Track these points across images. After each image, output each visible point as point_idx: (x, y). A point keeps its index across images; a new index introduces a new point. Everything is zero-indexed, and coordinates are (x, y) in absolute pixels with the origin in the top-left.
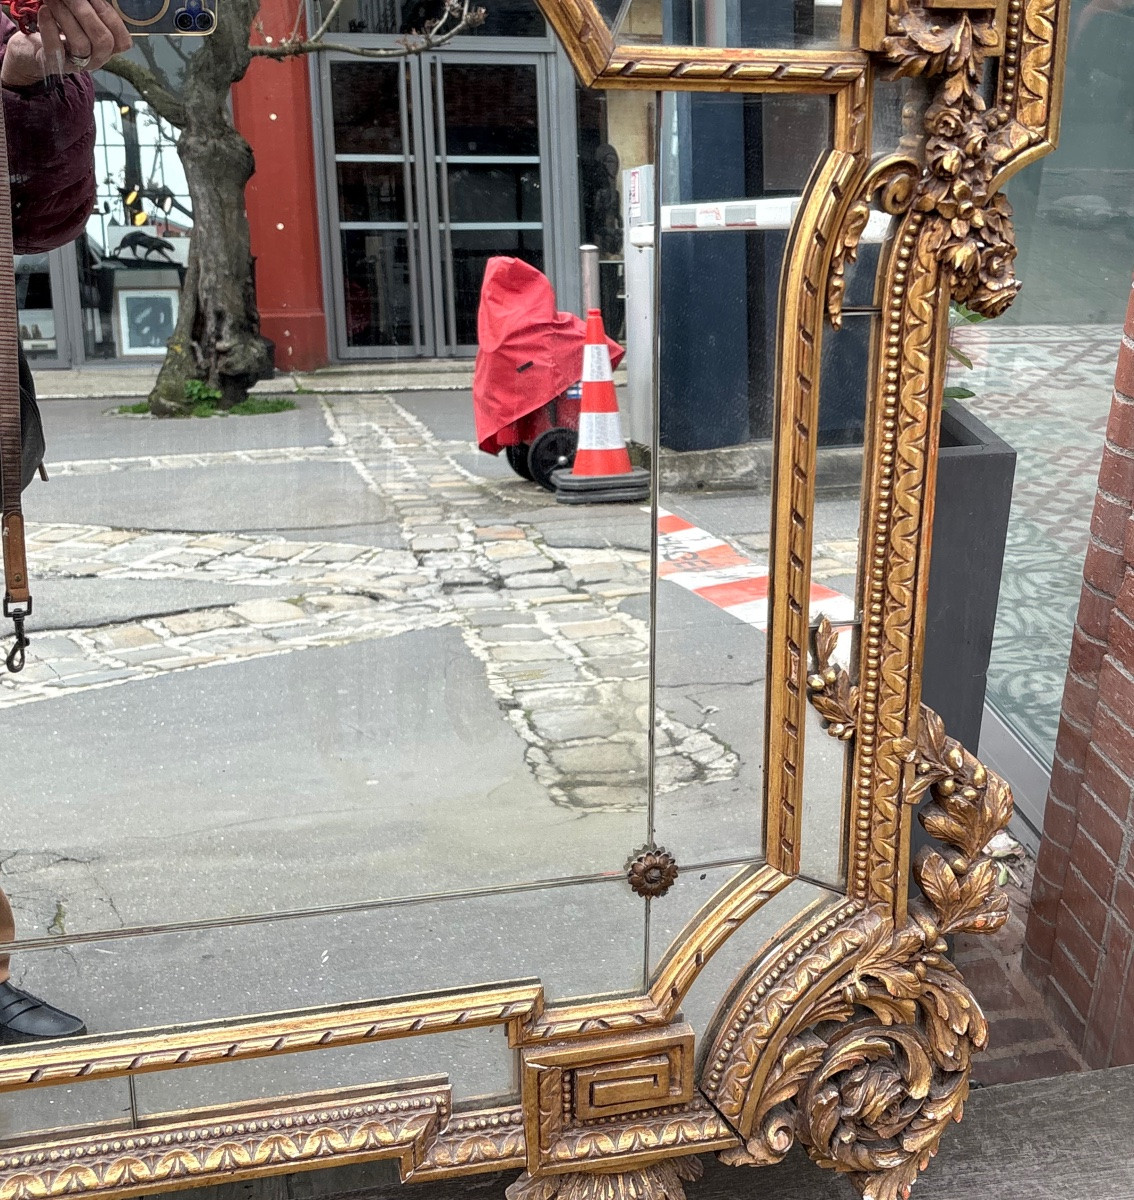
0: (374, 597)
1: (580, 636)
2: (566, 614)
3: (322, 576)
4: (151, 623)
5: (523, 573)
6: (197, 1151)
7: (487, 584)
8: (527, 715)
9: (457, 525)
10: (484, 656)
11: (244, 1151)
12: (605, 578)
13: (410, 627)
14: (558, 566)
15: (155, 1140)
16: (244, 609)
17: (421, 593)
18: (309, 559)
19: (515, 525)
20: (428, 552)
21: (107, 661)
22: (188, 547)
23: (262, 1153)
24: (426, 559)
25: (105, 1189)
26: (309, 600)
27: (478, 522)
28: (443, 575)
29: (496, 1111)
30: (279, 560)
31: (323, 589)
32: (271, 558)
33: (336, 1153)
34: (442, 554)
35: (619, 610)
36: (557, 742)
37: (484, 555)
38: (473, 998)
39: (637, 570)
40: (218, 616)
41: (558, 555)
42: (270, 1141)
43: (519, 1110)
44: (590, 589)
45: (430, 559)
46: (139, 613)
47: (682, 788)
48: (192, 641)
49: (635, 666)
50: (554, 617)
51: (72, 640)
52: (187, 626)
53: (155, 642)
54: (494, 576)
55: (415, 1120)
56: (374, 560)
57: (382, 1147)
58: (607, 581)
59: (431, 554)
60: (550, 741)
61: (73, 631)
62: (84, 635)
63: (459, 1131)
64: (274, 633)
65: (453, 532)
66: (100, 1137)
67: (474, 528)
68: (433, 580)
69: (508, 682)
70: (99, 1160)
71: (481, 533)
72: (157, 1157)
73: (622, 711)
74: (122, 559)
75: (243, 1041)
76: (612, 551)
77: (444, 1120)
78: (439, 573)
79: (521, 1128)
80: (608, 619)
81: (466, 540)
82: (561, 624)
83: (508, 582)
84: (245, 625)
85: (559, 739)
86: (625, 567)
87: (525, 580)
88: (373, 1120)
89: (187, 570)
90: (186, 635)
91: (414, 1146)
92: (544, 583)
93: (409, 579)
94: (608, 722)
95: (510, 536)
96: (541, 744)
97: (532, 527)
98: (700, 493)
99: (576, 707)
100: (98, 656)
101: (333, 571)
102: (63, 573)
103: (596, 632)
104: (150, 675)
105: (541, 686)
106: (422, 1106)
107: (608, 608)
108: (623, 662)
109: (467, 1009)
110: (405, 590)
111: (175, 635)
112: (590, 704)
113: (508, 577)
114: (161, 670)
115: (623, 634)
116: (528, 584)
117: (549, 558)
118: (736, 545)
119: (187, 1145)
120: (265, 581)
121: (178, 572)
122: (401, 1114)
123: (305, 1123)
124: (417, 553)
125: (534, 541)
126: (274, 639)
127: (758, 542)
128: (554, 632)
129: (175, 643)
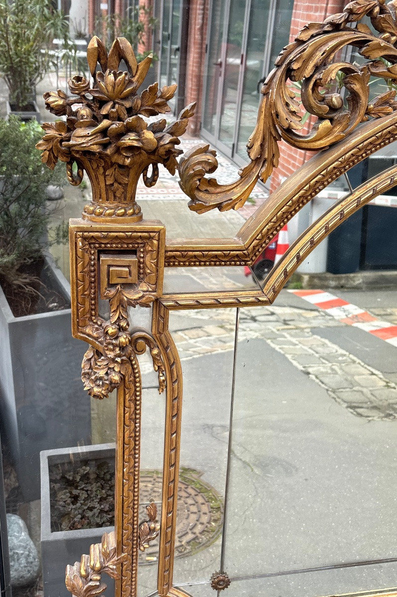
1: (309, 344)
2: (295, 335)
4: (180, 333)
5: (261, 316)
7: (250, 320)
8: (317, 377)
10: (282, 352)
12: (293, 319)
14: (273, 314)
16: (206, 329)
26: (226, 326)
31: (227, 322)
35: (313, 333)
36: (336, 389)
39: (303, 317)
40: (200, 332)
44: (291, 323)
49: (339, 359)
50: (291, 336)
52: (193, 335)
53: (185, 341)
54: (250, 316)
58: (295, 320)
64: (223, 340)
69: (299, 363)
73: (349, 377)
76: (289, 308)
80: (312, 338)
82: (298, 339)
83: (258, 319)
84: (211, 336)
86: (298, 315)
90: (194, 339)
92: (272, 320)
94: (348, 382)
96: (331, 390)
98: (342, 290)
99: (332, 375)
103: (313, 343)
105: (312, 365)
107: (308, 333)
111: (190, 338)
112: (335, 374)
114: (200, 354)
115: (324, 345)
118: (368, 312)
126: (224, 342)
127: (377, 311)
128: (297, 343)
129: (192, 341)
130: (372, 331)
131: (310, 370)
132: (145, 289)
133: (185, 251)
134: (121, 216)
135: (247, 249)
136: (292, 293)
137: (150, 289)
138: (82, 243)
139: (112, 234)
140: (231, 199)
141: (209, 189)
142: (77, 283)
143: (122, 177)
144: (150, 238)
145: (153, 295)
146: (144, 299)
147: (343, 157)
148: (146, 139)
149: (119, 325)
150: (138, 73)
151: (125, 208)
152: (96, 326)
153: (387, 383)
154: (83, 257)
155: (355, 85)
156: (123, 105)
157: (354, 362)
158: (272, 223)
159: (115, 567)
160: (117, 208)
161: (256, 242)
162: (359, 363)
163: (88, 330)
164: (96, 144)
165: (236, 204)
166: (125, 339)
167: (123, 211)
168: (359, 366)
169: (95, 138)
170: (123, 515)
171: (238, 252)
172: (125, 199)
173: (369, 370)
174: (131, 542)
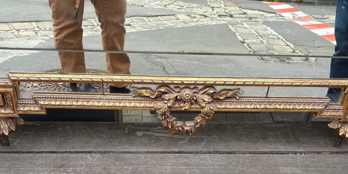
0: (205, 16)
1: (256, 29)
2: (250, 24)
3: (192, 11)
4: (159, 17)
5: (237, 14)
6: (279, 104)
7: (228, 16)
8: (248, 45)
9: (220, 2)
10: (235, 31)
11: (288, 106)
12: (257, 17)
13: (216, 23)
14: (245, 13)
15: (271, 101)
16: (178, 16)
17: (215, 16)
18: (188, 7)
19: (233, 3)
20: (214, 7)
21: (152, 24)
22: (161, 2)
23: (292, 107)
24: (214, 9)
25: (261, 109)
26: (192, 15)
27: (225, 2)
28: (218, 13)
29: (337, 106)
30: (181, 6)
31: (194, 13)
32: (179, 6)
33: (306, 109)
34: (217, 8)
35: (263, 24)
37: (227, 9)
38: (341, 81)
39: (264, 16)
40: (173, 17)
41: (245, 11)
42: (293, 105)
43: (342, 107)
44: (254, 19)
45: (215, 9)
46: (156, 15)
47: (304, 62)
48: (168, 22)
49: (270, 37)
50: (248, 24)
51: (143, 19)
52: (167, 18)
53: (161, 21)
54: (230, 14)
55: (322, 105)
56: (202, 8)
57: (315, 110)
58: (257, 18)
59: (215, 8)
60: (254, 51)
61: (143, 17)
62: (146, 18)
63: (329, 109)
64: (186, 22)
65: (219, 3)
66: (261, 99)
67: (224, 3)
68: (216, 14)
69: (242, 37)
70: (260, 103)
71: (226, 4)
72: (271, 104)
73: (270, 46)
74: (148, 3)
75: (294, 83)
76: (257, 11)
77: (327, 106)
78: (217, 12)
79: (342, 111)
80: (261, 26)
81: (223, 5)
82: (251, 26)
83: (234, 16)
84: (179, 20)
85: (256, 51)
86: (261, 15)
87: (237, 16)
88: (314, 104)
89: (162, 7)
90: (167, 20)
91: (321, 111)
92: (242, 17)
93: (211, 13)
94: (267, 48)
95: (233, 5)
96: (252, 51)
97: (237, 4)
98: (301, 3)
99: (259, 44)
100: (150, 23)
101: (194, 10)
102: (137, 5)
103: (259, 29)
104: (163, 28)
105: (249, 39)
106: (324, 103)
107: (260, 24)
108: (267, 35)
109: (340, 83)
110: (211, 15)
111: (165, 20)
112: (262, 44)
113: (233, 15)
114: (165, 27)
115: (265, 30)
116: (238, 17)
117: (243, 11)
119: (277, 103)
120: (179, 10)
121: (160, 7)
122: (319, 103)
123: (301, 102)
124: (212, 7)
125: (238, 7)
127: (316, 16)
128: (249, 28)
129: (165, 22)
130: (304, 25)
131: (246, 41)
136: (264, 3)
153: (294, 50)
157: (279, 38)
162: (282, 40)
168: (281, 41)
173: (286, 44)
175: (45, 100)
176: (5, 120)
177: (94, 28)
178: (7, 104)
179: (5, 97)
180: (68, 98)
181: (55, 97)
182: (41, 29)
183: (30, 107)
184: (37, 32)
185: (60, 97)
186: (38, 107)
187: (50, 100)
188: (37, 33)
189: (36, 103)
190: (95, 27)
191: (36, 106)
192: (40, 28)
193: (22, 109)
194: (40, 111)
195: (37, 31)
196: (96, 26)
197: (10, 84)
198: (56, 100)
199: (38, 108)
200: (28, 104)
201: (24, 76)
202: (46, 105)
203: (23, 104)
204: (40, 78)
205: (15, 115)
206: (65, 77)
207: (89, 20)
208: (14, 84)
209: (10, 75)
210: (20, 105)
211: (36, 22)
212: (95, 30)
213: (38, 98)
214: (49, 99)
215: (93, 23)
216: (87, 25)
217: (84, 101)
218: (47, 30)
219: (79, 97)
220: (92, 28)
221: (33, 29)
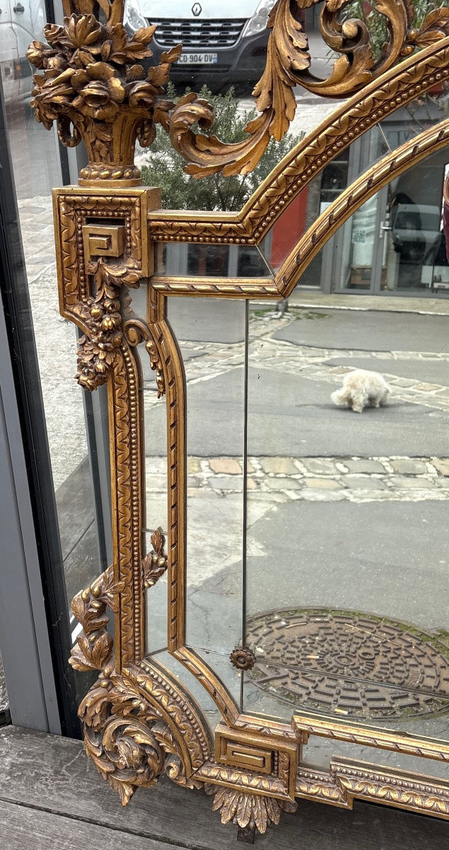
132: (131, 265)
133: (170, 221)
134: (105, 179)
135: (241, 222)
137: (136, 267)
138: (66, 209)
139: (93, 198)
140: (234, 161)
141: (211, 148)
142: (62, 254)
143: (103, 133)
144: (133, 204)
145: (138, 274)
146: (128, 277)
147: (362, 103)
148: (113, 87)
149: (103, 306)
150: (112, 16)
151: (110, 170)
152: (86, 306)
154: (68, 226)
155: (382, 5)
156: (88, 52)
158: (271, 189)
159: (112, 596)
160: (103, 169)
161: (252, 212)
163: (76, 310)
164: (59, 95)
165: (243, 167)
166: (108, 322)
167: (107, 172)
169: (58, 88)
170: (118, 535)
171: (231, 225)
172: (112, 160)
174: (131, 572)
175: (356, 781)
176: (264, 800)
177: (386, 480)
178: (276, 772)
179: (276, 758)
180: (405, 787)
181: (378, 777)
182: (267, 474)
183: (321, 786)
184: (259, 480)
185: (389, 780)
186: (338, 790)
187: (367, 784)
188: (258, 484)
189: (336, 781)
190: (390, 478)
191: (333, 788)
192: (267, 471)
193: (304, 788)
194: (341, 801)
195: (260, 478)
196: (391, 475)
197: (293, 736)
198: (380, 786)
199: (338, 793)
200: (318, 779)
201: (324, 727)
202: (355, 791)
203: (308, 777)
204: (355, 737)
205: (289, 797)
206: (407, 743)
207: (375, 459)
208: (300, 738)
209: (297, 719)
210: (301, 779)
211: (258, 458)
212: (389, 484)
213: (341, 772)
214: (362, 780)
215: (384, 467)
216: (370, 471)
217: (441, 801)
218: (279, 478)
219: (429, 789)
220: (381, 479)
221: (253, 473)
